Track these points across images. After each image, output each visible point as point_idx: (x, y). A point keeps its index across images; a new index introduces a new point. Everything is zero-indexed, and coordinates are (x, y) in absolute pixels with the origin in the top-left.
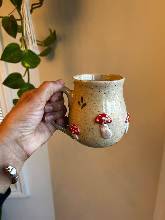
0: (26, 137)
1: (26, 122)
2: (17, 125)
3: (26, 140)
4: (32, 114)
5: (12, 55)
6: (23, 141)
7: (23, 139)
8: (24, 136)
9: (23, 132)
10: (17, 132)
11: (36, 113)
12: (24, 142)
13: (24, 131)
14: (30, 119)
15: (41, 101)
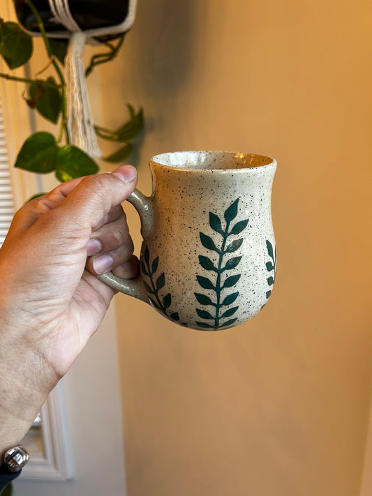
0: (50, 326)
1: (46, 286)
2: (22, 296)
3: (50, 333)
4: (57, 261)
5: (38, 157)
6: (44, 336)
7: (43, 333)
8: (45, 323)
9: (42, 313)
10: (24, 316)
11: (67, 258)
12: (46, 341)
13: (42, 310)
14: (54, 274)
15: (78, 228)
